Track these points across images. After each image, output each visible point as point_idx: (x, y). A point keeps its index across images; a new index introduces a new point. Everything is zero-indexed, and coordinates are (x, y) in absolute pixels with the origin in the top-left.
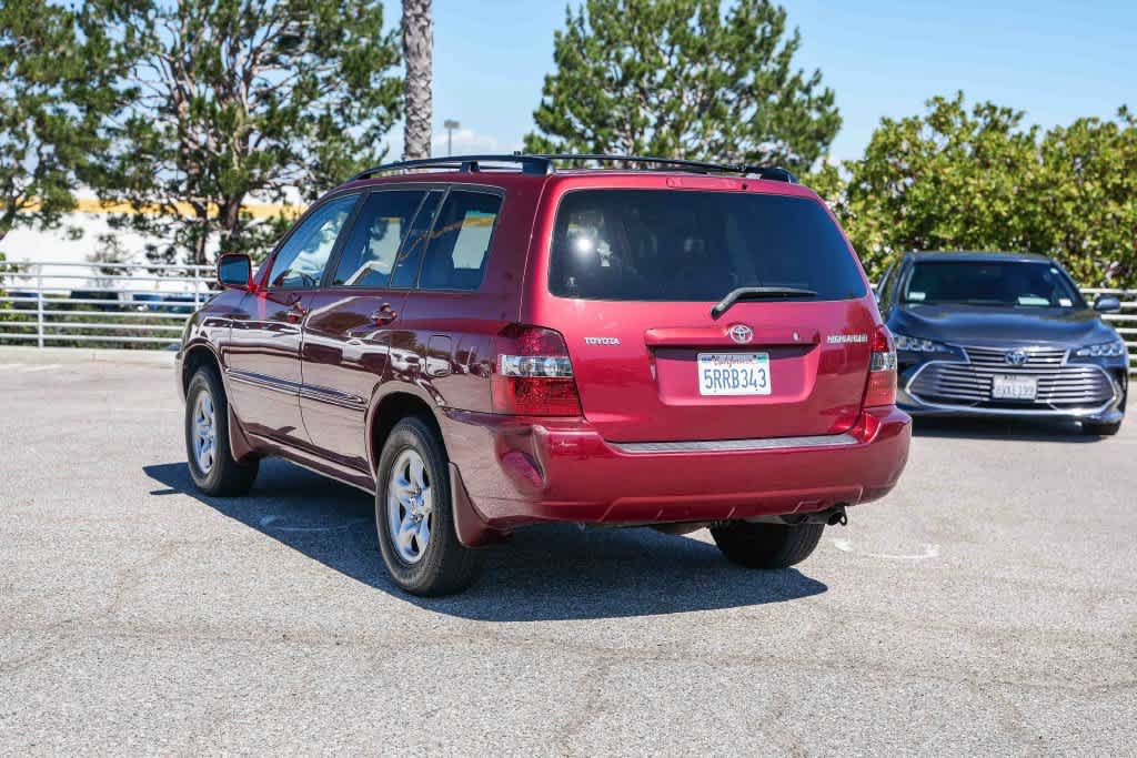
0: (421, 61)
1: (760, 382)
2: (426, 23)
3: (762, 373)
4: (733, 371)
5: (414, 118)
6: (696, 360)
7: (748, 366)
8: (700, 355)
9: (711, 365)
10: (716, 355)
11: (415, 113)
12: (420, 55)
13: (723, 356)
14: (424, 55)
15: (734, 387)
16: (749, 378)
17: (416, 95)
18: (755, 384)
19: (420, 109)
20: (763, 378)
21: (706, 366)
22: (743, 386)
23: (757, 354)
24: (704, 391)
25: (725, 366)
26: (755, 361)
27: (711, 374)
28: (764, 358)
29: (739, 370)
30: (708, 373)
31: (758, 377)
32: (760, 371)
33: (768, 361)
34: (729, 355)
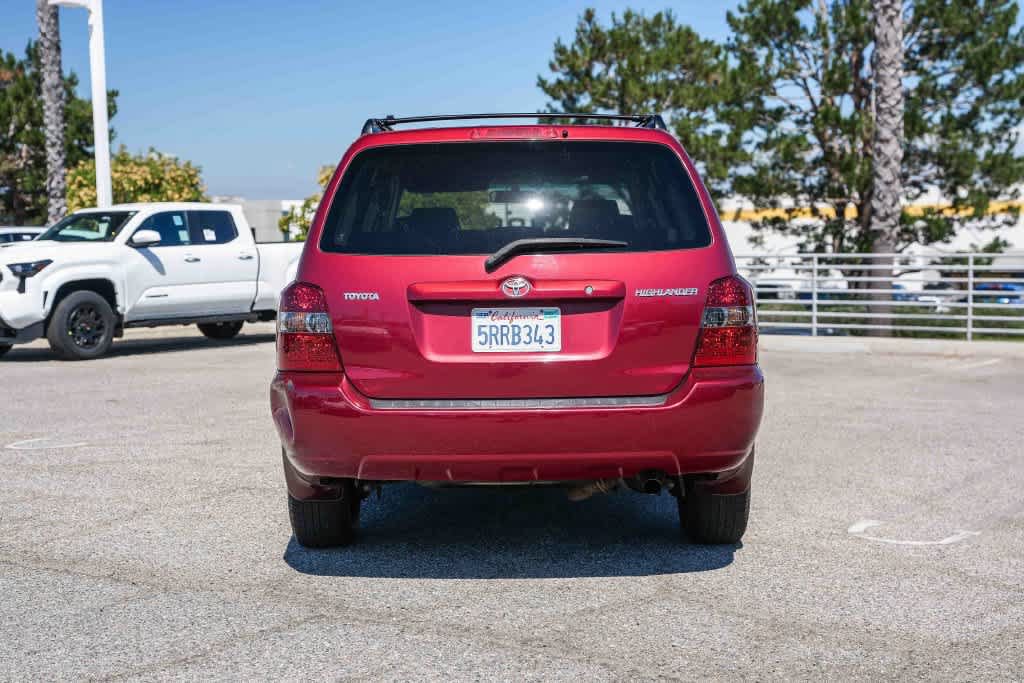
0: (890, 49)
1: (547, 337)
2: (894, 13)
3: (550, 330)
4: (514, 326)
5: (883, 106)
6: (470, 315)
7: (532, 322)
8: (476, 310)
9: (487, 321)
10: (494, 310)
11: (884, 101)
12: (888, 45)
13: (502, 310)
14: (893, 45)
15: (514, 343)
16: (533, 335)
17: (885, 83)
18: (541, 341)
19: (889, 96)
20: (552, 334)
21: (481, 324)
22: (525, 342)
23: (544, 308)
24: (476, 347)
25: (506, 322)
26: (541, 317)
27: (487, 330)
28: (556, 312)
29: (522, 326)
30: (483, 329)
31: (544, 333)
32: (547, 327)
33: (560, 316)
34: (510, 310)
